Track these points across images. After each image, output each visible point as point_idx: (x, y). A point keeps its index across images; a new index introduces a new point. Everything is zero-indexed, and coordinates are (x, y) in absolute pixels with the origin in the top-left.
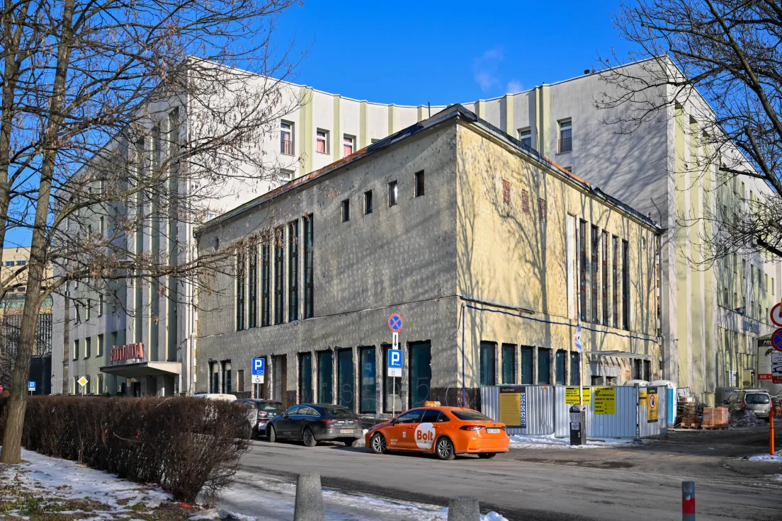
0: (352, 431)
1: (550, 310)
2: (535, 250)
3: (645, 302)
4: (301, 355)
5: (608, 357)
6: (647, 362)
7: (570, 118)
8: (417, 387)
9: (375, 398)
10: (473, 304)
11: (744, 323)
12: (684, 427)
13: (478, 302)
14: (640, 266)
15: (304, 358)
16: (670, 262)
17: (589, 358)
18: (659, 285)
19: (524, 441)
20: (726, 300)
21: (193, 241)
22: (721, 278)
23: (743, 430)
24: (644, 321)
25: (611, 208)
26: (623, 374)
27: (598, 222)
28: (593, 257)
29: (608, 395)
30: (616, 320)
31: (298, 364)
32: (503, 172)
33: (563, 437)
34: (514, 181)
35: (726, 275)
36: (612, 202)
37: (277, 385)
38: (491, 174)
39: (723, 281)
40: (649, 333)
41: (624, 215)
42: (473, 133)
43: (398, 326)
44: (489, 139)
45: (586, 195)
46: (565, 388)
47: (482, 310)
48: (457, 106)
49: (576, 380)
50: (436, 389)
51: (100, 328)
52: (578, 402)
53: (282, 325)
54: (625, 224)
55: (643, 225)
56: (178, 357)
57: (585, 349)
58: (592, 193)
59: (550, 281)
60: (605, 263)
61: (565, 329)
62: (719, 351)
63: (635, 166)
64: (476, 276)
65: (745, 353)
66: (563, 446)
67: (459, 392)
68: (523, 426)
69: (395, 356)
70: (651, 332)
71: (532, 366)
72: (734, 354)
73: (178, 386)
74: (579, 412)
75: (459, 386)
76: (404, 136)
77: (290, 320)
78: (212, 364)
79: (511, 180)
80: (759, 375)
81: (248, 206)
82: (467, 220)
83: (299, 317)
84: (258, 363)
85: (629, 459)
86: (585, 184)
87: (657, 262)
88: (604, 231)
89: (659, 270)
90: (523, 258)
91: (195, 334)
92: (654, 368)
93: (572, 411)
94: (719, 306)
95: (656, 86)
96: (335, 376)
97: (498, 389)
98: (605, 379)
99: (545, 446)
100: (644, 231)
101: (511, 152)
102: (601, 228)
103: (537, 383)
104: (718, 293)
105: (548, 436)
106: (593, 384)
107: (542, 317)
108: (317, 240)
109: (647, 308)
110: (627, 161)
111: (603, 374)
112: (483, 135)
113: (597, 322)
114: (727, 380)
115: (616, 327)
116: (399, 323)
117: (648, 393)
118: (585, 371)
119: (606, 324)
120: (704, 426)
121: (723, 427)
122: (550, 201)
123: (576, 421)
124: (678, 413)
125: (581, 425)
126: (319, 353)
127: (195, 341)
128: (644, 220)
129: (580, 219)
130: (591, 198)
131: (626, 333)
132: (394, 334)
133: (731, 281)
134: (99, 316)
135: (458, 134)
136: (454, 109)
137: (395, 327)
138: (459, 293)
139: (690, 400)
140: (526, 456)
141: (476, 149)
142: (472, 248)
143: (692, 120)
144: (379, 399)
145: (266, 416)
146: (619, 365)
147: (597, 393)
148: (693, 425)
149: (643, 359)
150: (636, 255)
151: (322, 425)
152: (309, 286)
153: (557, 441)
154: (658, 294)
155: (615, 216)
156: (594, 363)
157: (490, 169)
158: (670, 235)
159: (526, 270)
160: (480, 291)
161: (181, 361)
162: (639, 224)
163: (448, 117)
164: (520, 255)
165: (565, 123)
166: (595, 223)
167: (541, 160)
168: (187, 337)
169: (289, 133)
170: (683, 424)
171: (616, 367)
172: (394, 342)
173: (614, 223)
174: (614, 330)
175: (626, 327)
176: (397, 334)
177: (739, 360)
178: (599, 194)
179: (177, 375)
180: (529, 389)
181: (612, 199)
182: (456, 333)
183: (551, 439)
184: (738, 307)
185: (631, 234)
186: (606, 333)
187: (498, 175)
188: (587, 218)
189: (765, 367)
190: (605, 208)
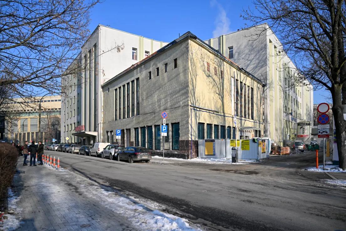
0: (147, 157)
1: (225, 112)
2: (220, 89)
3: (259, 110)
4: (135, 129)
5: (246, 129)
6: (260, 131)
7: (233, 46)
8: (175, 140)
9: (160, 144)
10: (196, 109)
11: (292, 118)
12: (274, 154)
13: (198, 108)
14: (257, 97)
15: (136, 130)
16: (268, 96)
17: (239, 129)
18: (264, 104)
19: (214, 161)
20: (286, 110)
21: (101, 90)
22: (284, 102)
23: (295, 155)
24: (259, 116)
25: (247, 76)
26: (251, 135)
27: (243, 81)
28: (241, 93)
29: (247, 143)
30: (249, 116)
31: (134, 132)
32: (207, 60)
33: (229, 159)
34: (212, 63)
35: (286, 101)
36: (248, 74)
37: (128, 139)
38: (202, 59)
39: (285, 104)
40: (261, 121)
41: (252, 79)
42: (195, 44)
43: (165, 117)
44: (202, 46)
45: (238, 71)
46: (230, 140)
47: (199, 111)
48: (189, 32)
49: (234, 137)
50: (181, 140)
51: (74, 121)
52: (235, 146)
53: (129, 118)
54: (252, 82)
55: (258, 83)
56: (97, 130)
57: (237, 126)
58: (240, 70)
59: (225, 101)
60: (245, 96)
61: (231, 119)
62: (284, 127)
63: (257, 61)
64: (197, 98)
65: (292, 128)
66: (229, 163)
67: (190, 142)
68: (214, 155)
69: (164, 128)
70: (261, 120)
71: (218, 132)
72: (288, 128)
73: (96, 140)
74: (235, 149)
75: (190, 139)
76: (170, 46)
77: (132, 116)
78: (107, 132)
79: (211, 63)
80: (298, 136)
81: (118, 76)
82: (194, 76)
83: (135, 115)
84: (119, 132)
85: (256, 170)
86: (238, 66)
87: (263, 96)
88: (245, 84)
89: (263, 98)
90: (215, 92)
91: (102, 122)
92: (262, 133)
93: (232, 149)
94: (284, 112)
95: (266, 19)
96: (147, 136)
97: (205, 141)
98: (245, 137)
99: (222, 163)
100: (259, 85)
101: (210, 52)
102: (244, 82)
103: (220, 138)
104: (284, 107)
105: (223, 159)
106: (241, 138)
107: (222, 114)
108: (141, 87)
109: (260, 112)
110: (254, 60)
111: (245, 135)
112: (199, 45)
113: (242, 116)
114: (286, 137)
115: (249, 118)
116: (166, 115)
117: (262, 142)
118: (238, 134)
119: (245, 117)
120: (281, 154)
121: (288, 154)
122: (225, 71)
123: (234, 153)
124: (271, 149)
125: (236, 155)
126: (141, 128)
127: (102, 124)
128: (259, 81)
129: (236, 79)
130: (240, 72)
131: (253, 121)
132: (164, 119)
133: (288, 104)
134: (74, 117)
135: (189, 43)
136: (187, 33)
137: (164, 117)
138: (190, 104)
139: (275, 144)
140: (213, 168)
141: (197, 50)
142: (195, 87)
143: (275, 47)
144: (161, 144)
145: (118, 151)
146: (250, 132)
147: (242, 142)
148: (277, 153)
149: (258, 130)
150: (256, 93)
151: (135, 155)
152: (138, 103)
153: (227, 160)
154: (263, 107)
155: (249, 79)
156: (241, 131)
157: (202, 58)
158: (268, 87)
159: (216, 97)
160: (199, 104)
161: (97, 131)
162: (257, 82)
163: (185, 37)
164: (214, 91)
165: (231, 48)
166: (241, 81)
167: (222, 56)
168: (99, 123)
169: (135, 52)
170: (273, 153)
171: (249, 133)
172: (164, 123)
173: (248, 81)
174: (248, 120)
175: (252, 118)
176: (165, 119)
177: (290, 130)
178: (243, 70)
179: (96, 136)
180: (216, 140)
181: (248, 72)
182: (188, 119)
183: (225, 160)
184: (290, 112)
185: (254, 86)
186: (245, 120)
187: (205, 60)
188: (239, 79)
189: (300, 133)
190: (245, 76)
